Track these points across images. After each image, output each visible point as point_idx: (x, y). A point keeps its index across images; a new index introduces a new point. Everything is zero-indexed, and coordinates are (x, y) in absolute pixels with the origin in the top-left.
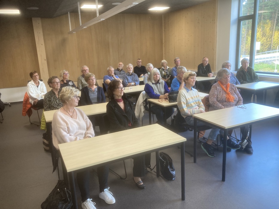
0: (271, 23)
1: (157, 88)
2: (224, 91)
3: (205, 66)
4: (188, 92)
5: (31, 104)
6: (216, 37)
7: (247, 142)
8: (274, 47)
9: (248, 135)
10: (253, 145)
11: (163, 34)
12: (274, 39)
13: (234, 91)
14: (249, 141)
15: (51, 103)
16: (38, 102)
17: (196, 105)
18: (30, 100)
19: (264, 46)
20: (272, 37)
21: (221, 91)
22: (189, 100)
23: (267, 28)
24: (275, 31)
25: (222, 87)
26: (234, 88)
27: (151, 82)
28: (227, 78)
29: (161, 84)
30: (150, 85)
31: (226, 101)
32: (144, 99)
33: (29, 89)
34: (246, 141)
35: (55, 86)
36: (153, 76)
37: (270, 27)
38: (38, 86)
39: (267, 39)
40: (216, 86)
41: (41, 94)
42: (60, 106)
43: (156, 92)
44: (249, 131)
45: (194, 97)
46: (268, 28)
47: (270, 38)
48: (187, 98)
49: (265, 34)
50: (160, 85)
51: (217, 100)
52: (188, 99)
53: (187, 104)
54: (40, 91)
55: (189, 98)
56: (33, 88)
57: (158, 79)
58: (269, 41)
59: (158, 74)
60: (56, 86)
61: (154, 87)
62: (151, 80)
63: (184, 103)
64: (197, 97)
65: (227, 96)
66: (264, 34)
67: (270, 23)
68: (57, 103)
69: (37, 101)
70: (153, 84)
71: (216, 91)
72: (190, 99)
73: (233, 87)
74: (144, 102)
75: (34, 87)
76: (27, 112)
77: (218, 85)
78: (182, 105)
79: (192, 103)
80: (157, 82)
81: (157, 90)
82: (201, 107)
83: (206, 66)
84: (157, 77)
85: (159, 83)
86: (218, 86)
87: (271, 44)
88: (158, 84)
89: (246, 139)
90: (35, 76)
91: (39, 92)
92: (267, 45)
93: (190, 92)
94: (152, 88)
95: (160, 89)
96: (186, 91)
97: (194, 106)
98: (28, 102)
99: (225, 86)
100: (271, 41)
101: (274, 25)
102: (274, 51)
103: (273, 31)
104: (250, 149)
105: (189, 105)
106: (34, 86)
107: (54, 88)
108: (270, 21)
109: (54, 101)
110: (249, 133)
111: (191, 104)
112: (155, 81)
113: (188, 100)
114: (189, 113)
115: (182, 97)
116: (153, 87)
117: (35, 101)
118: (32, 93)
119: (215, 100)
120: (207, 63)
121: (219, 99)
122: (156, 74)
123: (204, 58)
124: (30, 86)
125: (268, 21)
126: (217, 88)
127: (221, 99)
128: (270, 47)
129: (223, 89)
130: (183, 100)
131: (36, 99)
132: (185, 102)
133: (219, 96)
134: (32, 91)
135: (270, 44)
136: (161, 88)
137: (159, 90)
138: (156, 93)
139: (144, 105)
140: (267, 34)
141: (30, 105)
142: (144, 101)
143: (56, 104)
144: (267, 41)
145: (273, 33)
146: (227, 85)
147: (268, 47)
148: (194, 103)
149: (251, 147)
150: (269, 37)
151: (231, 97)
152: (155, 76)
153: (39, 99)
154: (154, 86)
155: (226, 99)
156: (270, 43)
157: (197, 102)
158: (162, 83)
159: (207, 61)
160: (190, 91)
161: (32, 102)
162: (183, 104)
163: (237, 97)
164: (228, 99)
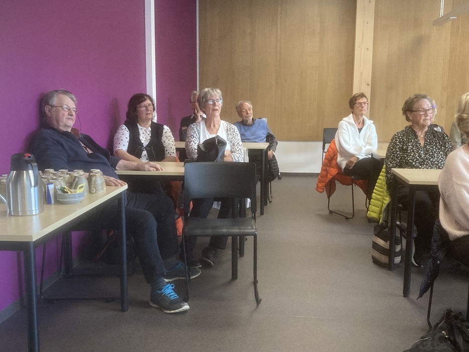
5: (338, 166)
15: (407, 156)
16: (356, 164)
18: (339, 159)
33: (342, 132)
35: (420, 118)
38: (360, 130)
41: (365, 147)
42: (427, 165)
54: (364, 140)
56: (350, 131)
60: (423, 118)
68: (420, 156)
69: (356, 161)
75: (351, 129)
76: (326, 186)
90: (361, 103)
91: (361, 142)
98: (334, 162)
106: (353, 128)
107: (416, 122)
109: (413, 151)
117: (352, 159)
118: (346, 142)
124: (345, 128)
131: (353, 156)
134: (347, 138)
141: (336, 169)
143: (417, 160)
153: (361, 158)
161: (344, 165)
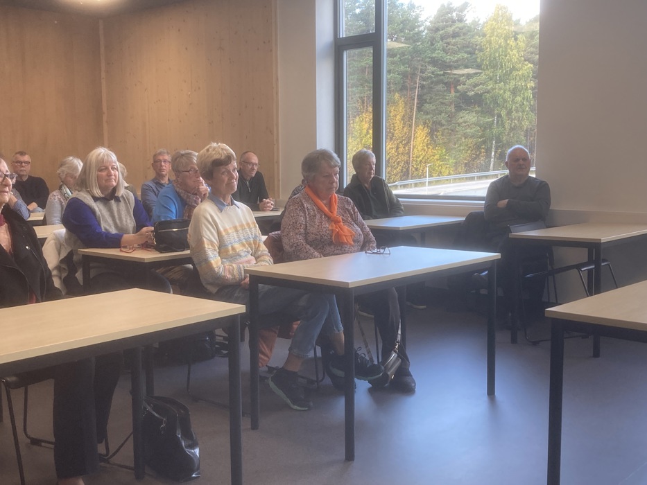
0: (406, 104)
1: (108, 213)
2: (325, 215)
3: (249, 178)
4: (221, 210)
6: (277, 93)
7: (397, 359)
8: (417, 169)
9: (399, 338)
10: (413, 369)
11: (104, 82)
12: (414, 147)
13: (351, 215)
14: (403, 356)
17: (248, 252)
19: (392, 166)
20: (409, 142)
21: (315, 216)
22: (228, 234)
23: (395, 116)
24: (417, 125)
25: (316, 204)
26: (350, 208)
27: (90, 192)
28: (330, 176)
29: (122, 204)
30: (86, 201)
31: (331, 243)
32: (64, 254)
34: (394, 355)
36: (94, 174)
37: (404, 116)
39: (397, 148)
40: (301, 201)
43: (108, 227)
44: (400, 326)
45: (242, 226)
46: (398, 117)
47: (406, 145)
48: (221, 229)
49: (393, 134)
50: (118, 206)
51: (306, 240)
52: (226, 230)
53: (222, 249)
55: (228, 227)
57: (114, 184)
58: (402, 154)
59: (113, 168)
61: (100, 210)
62: (86, 188)
63: (212, 243)
64: (249, 227)
65: (332, 226)
66: (390, 132)
67: (401, 104)
70: (96, 199)
71: (301, 213)
72: (230, 231)
73: (346, 206)
74: (64, 266)
77: (304, 198)
78: (205, 251)
79: (237, 246)
80: (110, 196)
81: (110, 220)
82: (262, 258)
83: (252, 178)
84: (109, 175)
85: (117, 200)
86: (307, 201)
87: (407, 163)
88: (113, 202)
89: (395, 352)
92: (398, 164)
93: (229, 210)
94: (94, 212)
95: (120, 218)
96: (215, 208)
97: (243, 254)
99: (325, 202)
100: (408, 154)
101: (412, 110)
102: (417, 181)
103: (411, 126)
104: (408, 379)
105: (228, 251)
108: (403, 99)
110: (399, 332)
111: (233, 249)
112: (102, 189)
113: (224, 233)
114: (229, 276)
115: (203, 226)
116: (97, 209)
119: (301, 239)
120: (253, 169)
121: (311, 237)
122: (107, 168)
123: (246, 154)
125: (397, 95)
126: (303, 205)
127: (318, 237)
128: (408, 170)
129: (320, 210)
130: (209, 236)
132: (216, 242)
133: (311, 229)
135: (407, 160)
136: (123, 216)
137: (118, 221)
138: (106, 229)
139: (64, 275)
140: (397, 134)
142: (62, 261)
144: (399, 154)
145: (411, 130)
146: (331, 199)
147: (402, 170)
148: (244, 245)
149: (409, 375)
150: (401, 142)
151: (346, 230)
152: (104, 174)
154: (98, 207)
155: (331, 236)
156: (406, 158)
157: (252, 240)
158: (126, 200)
159: (253, 164)
160: (226, 208)
162: (207, 246)
163: (361, 233)
164: (338, 235)
